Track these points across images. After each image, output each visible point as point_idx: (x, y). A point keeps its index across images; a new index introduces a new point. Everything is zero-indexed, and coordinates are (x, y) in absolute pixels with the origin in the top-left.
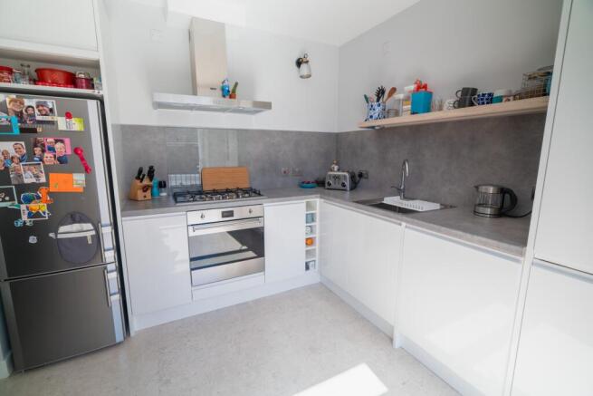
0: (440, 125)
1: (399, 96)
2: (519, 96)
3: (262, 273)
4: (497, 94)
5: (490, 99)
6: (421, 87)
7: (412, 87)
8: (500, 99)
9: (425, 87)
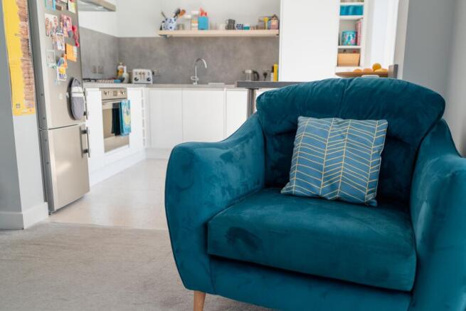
0: (215, 39)
1: (187, 16)
2: (257, 28)
3: (127, 146)
4: (246, 25)
5: (242, 27)
6: (203, 13)
7: (197, 12)
8: (248, 28)
9: (206, 14)
